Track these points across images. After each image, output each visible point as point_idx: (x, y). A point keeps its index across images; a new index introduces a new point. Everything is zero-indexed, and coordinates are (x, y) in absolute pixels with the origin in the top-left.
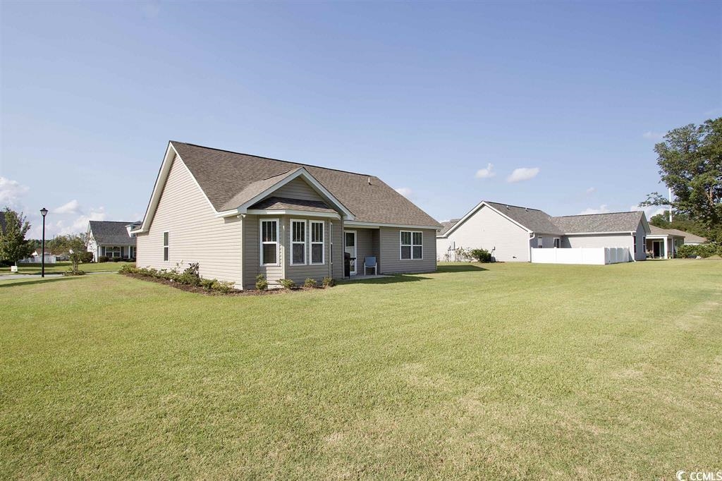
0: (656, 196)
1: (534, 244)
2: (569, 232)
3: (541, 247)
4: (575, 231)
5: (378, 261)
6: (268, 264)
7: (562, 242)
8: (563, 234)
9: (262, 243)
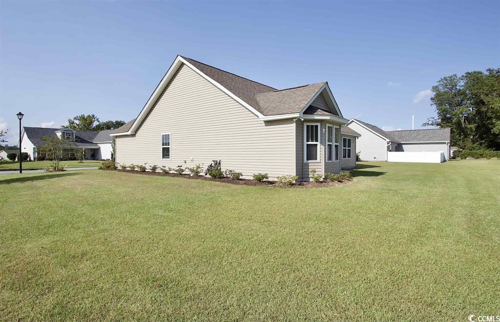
0: (433, 119)
1: (389, 150)
2: (403, 141)
3: (391, 151)
4: (406, 140)
6: (310, 161)
7: (398, 148)
8: (399, 142)
9: (306, 143)
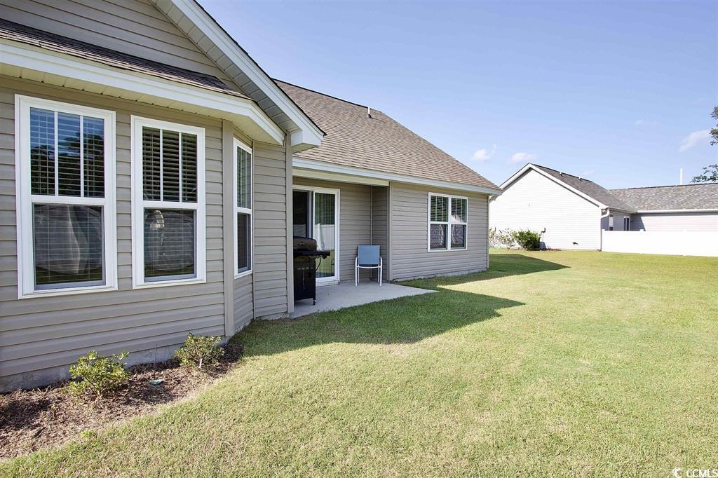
2: (642, 209)
4: (651, 207)
5: (384, 254)
7: (633, 222)
8: (634, 212)
